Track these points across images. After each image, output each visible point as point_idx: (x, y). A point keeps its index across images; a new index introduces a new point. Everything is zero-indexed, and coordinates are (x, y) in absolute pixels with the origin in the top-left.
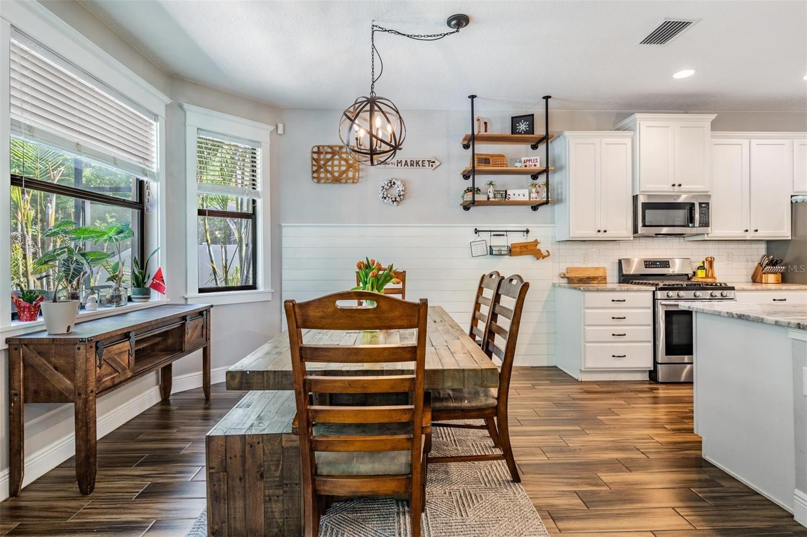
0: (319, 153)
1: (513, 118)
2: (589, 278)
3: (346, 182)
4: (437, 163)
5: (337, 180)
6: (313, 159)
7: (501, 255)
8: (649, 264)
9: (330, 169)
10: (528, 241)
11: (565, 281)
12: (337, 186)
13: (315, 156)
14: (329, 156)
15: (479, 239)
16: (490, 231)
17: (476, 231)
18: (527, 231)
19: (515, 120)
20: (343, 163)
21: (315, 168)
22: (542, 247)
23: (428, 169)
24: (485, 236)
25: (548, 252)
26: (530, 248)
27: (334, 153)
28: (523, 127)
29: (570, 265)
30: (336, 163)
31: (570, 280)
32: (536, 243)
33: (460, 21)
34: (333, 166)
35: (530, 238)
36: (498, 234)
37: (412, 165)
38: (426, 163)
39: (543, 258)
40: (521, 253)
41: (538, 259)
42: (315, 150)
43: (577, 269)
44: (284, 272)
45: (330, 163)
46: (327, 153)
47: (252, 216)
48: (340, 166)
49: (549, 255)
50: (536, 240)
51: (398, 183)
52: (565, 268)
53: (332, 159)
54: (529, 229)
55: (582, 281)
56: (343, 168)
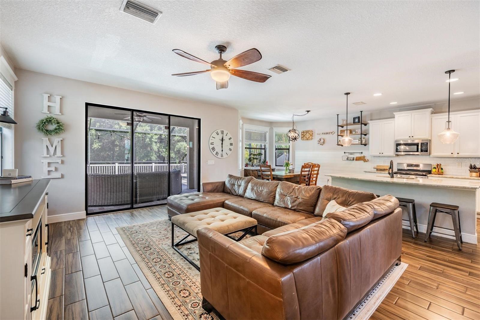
0: (303, 132)
1: (354, 118)
2: (384, 169)
3: (309, 140)
4: (333, 133)
5: (307, 139)
6: (302, 134)
7: (351, 160)
8: (409, 165)
9: (306, 136)
10: (362, 156)
11: (376, 170)
12: (307, 141)
13: (302, 133)
14: (306, 133)
15: (345, 155)
16: (349, 153)
17: (345, 153)
18: (362, 153)
19: (354, 119)
20: (309, 134)
21: (302, 137)
22: (366, 158)
23: (331, 135)
24: (347, 154)
25: (368, 160)
26: (362, 158)
27: (307, 132)
28: (357, 120)
29: (378, 165)
30: (307, 135)
31: (377, 170)
32: (364, 157)
33: (308, 111)
34: (307, 136)
35: (362, 155)
36: (351, 154)
37: (326, 134)
38: (330, 133)
39: (366, 162)
40: (359, 160)
41: (364, 162)
42: (302, 132)
43: (380, 166)
44: (295, 163)
45: (306, 135)
46: (305, 132)
47: (289, 149)
48: (308, 135)
49: (368, 161)
50: (364, 156)
51: (322, 139)
52: (376, 165)
53: (306, 134)
54: (363, 152)
55: (381, 170)
56: (309, 136)
